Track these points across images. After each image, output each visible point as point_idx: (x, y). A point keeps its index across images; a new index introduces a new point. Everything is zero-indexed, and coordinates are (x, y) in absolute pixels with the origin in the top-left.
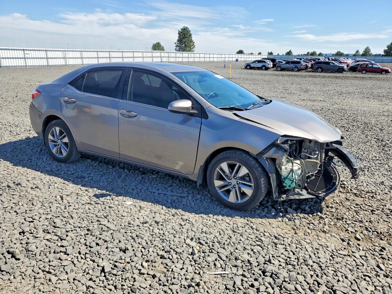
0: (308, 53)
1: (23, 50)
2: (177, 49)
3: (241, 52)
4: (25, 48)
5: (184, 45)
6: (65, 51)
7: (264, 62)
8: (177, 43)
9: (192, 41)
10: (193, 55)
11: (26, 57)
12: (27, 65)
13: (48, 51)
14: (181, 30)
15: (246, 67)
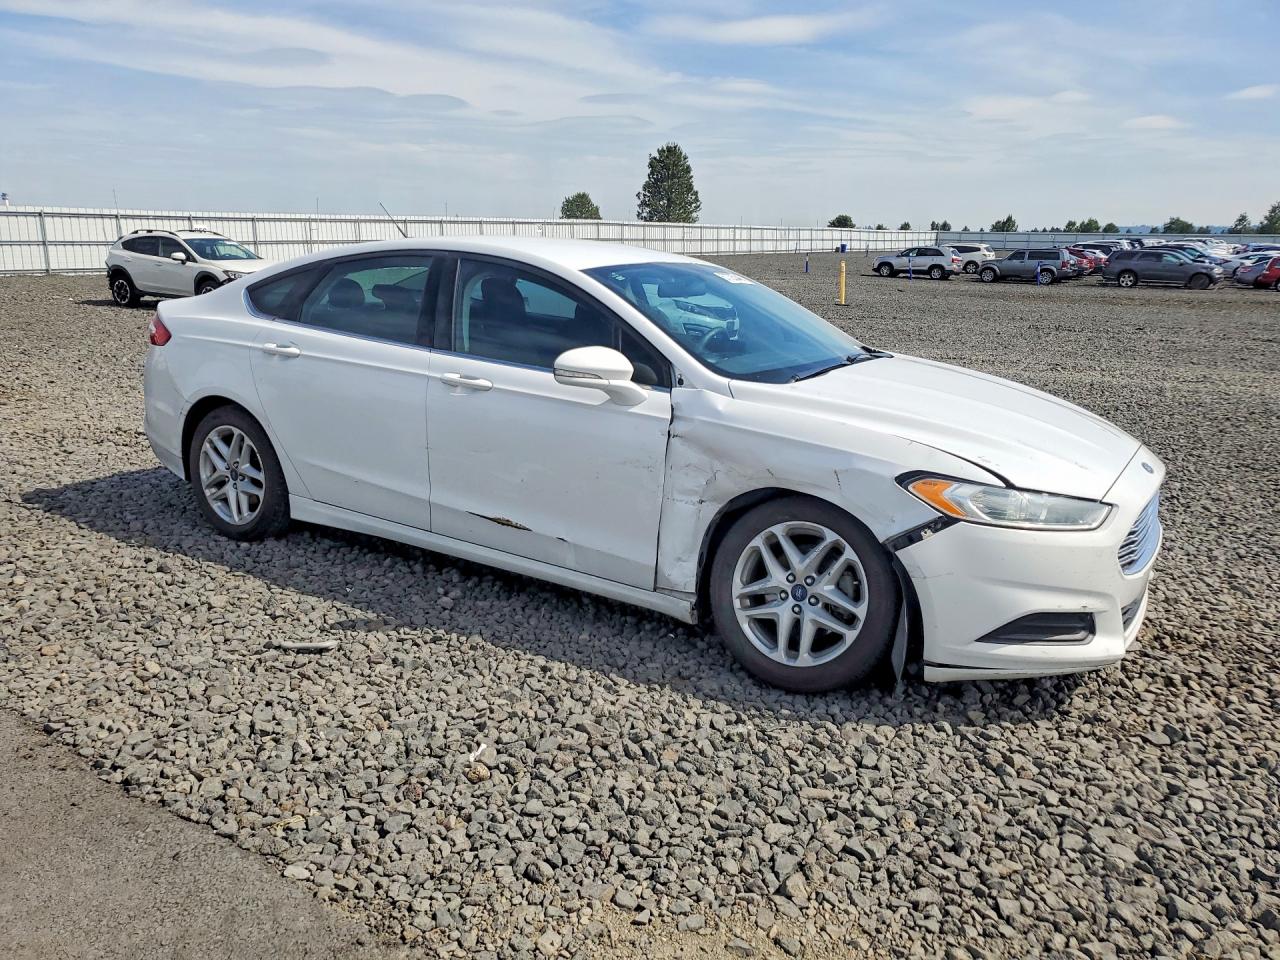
0: (1071, 224)
1: (189, 218)
2: (645, 215)
3: (842, 222)
4: (193, 214)
5: (664, 202)
6: (309, 220)
7: (939, 253)
8: (644, 195)
9: (690, 188)
10: (696, 234)
13: (259, 220)
14: (661, 152)
15: (877, 270)
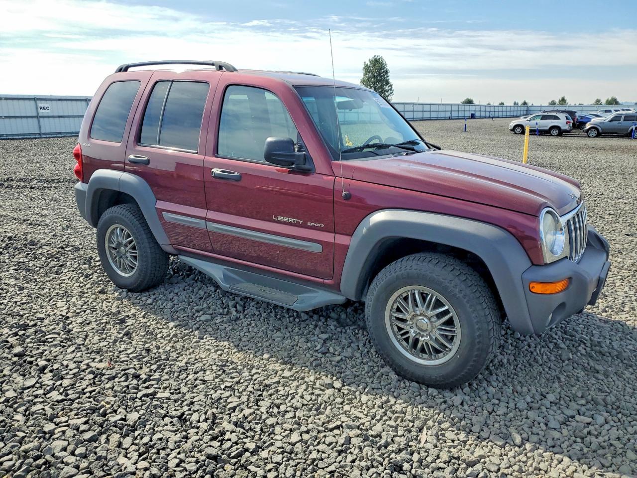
1: (35, 100)
3: (470, 102)
4: (37, 96)
7: (556, 118)
11: (40, 115)
12: (43, 132)
14: (370, 62)
15: (513, 130)
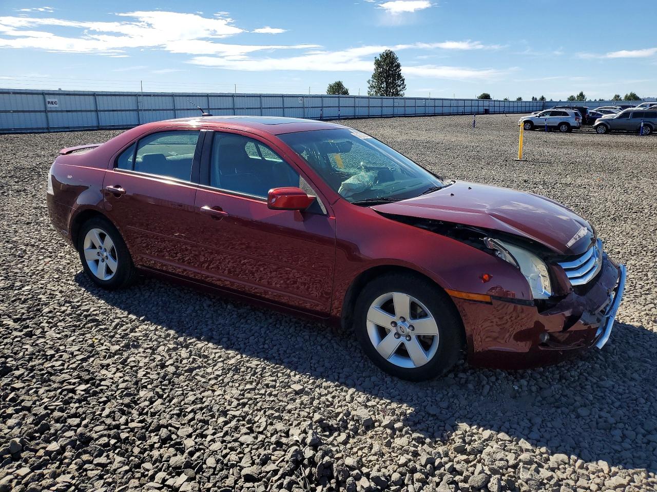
1: (42, 94)
2: (373, 93)
3: (486, 97)
5: (384, 85)
7: (565, 114)
8: (373, 81)
9: (399, 76)
11: (48, 109)
12: (50, 126)
13: (99, 95)
14: (381, 57)
